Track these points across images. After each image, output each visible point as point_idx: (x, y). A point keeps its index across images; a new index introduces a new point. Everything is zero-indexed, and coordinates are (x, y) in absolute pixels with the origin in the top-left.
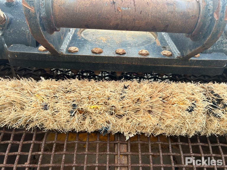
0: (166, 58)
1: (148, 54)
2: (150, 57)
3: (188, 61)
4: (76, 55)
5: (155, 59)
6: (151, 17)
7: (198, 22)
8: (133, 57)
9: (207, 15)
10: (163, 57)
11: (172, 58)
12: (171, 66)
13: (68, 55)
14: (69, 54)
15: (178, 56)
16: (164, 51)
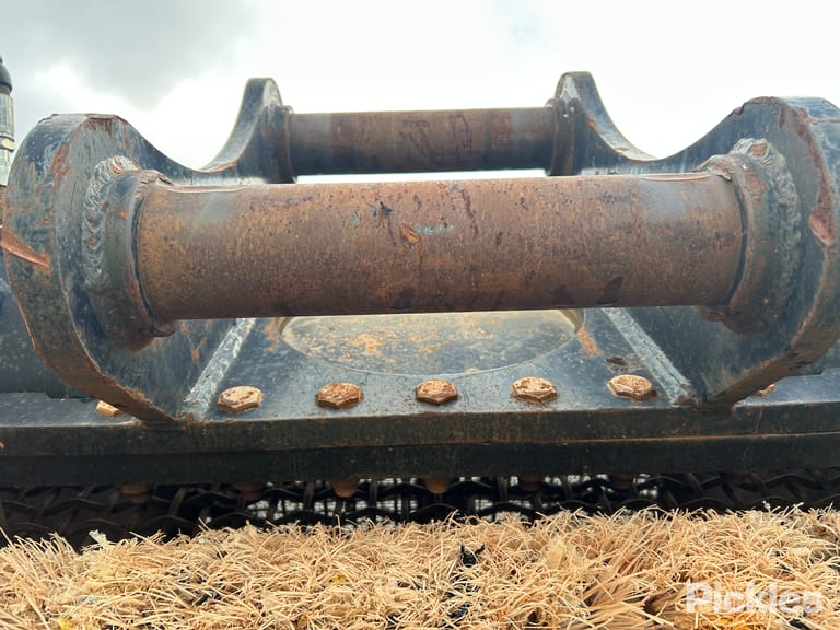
0: (630, 407)
1: (552, 397)
2: (561, 406)
3: (730, 412)
4: (250, 423)
5: (585, 413)
6: (545, 254)
7: (747, 257)
8: (490, 414)
9: (779, 227)
10: (619, 406)
11: (659, 406)
12: (659, 439)
13: (217, 426)
14: (218, 421)
15: (681, 397)
16: (617, 378)
